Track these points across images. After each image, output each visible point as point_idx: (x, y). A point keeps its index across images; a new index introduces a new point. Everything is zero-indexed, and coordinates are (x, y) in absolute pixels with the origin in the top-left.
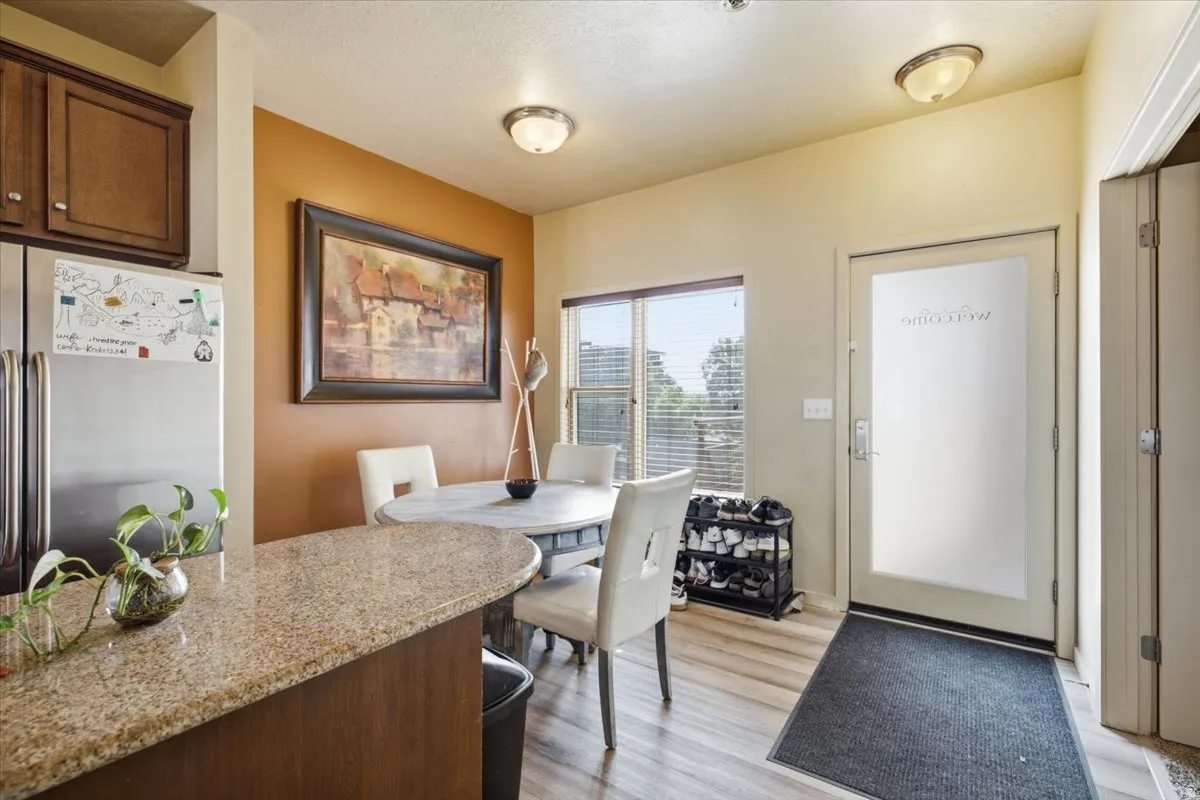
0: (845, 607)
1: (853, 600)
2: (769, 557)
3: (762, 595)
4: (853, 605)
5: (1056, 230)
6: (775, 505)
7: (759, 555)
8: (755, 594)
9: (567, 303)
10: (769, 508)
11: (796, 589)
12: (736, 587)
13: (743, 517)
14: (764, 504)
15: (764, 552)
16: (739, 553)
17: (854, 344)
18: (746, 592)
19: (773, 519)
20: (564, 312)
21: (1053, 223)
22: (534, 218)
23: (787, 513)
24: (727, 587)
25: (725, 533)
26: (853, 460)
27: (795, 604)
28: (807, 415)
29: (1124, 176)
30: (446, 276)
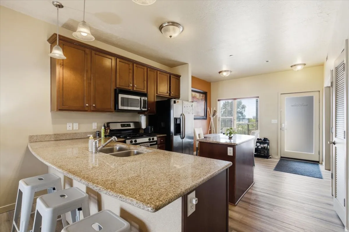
0: (280, 157)
1: (281, 156)
2: (266, 148)
3: (264, 155)
4: (281, 157)
5: (319, 91)
6: (267, 139)
7: (263, 147)
8: (263, 154)
9: (219, 100)
10: (265, 139)
11: (270, 155)
12: (259, 154)
13: (261, 141)
14: (265, 138)
15: (265, 147)
16: (260, 147)
17: (282, 110)
18: (261, 154)
19: (266, 141)
20: (218, 102)
21: (319, 90)
22: (211, 83)
23: (269, 141)
24: (257, 154)
25: (257, 144)
26: (281, 131)
27: (270, 157)
28: (272, 123)
29: (328, 87)
30: (200, 96)
